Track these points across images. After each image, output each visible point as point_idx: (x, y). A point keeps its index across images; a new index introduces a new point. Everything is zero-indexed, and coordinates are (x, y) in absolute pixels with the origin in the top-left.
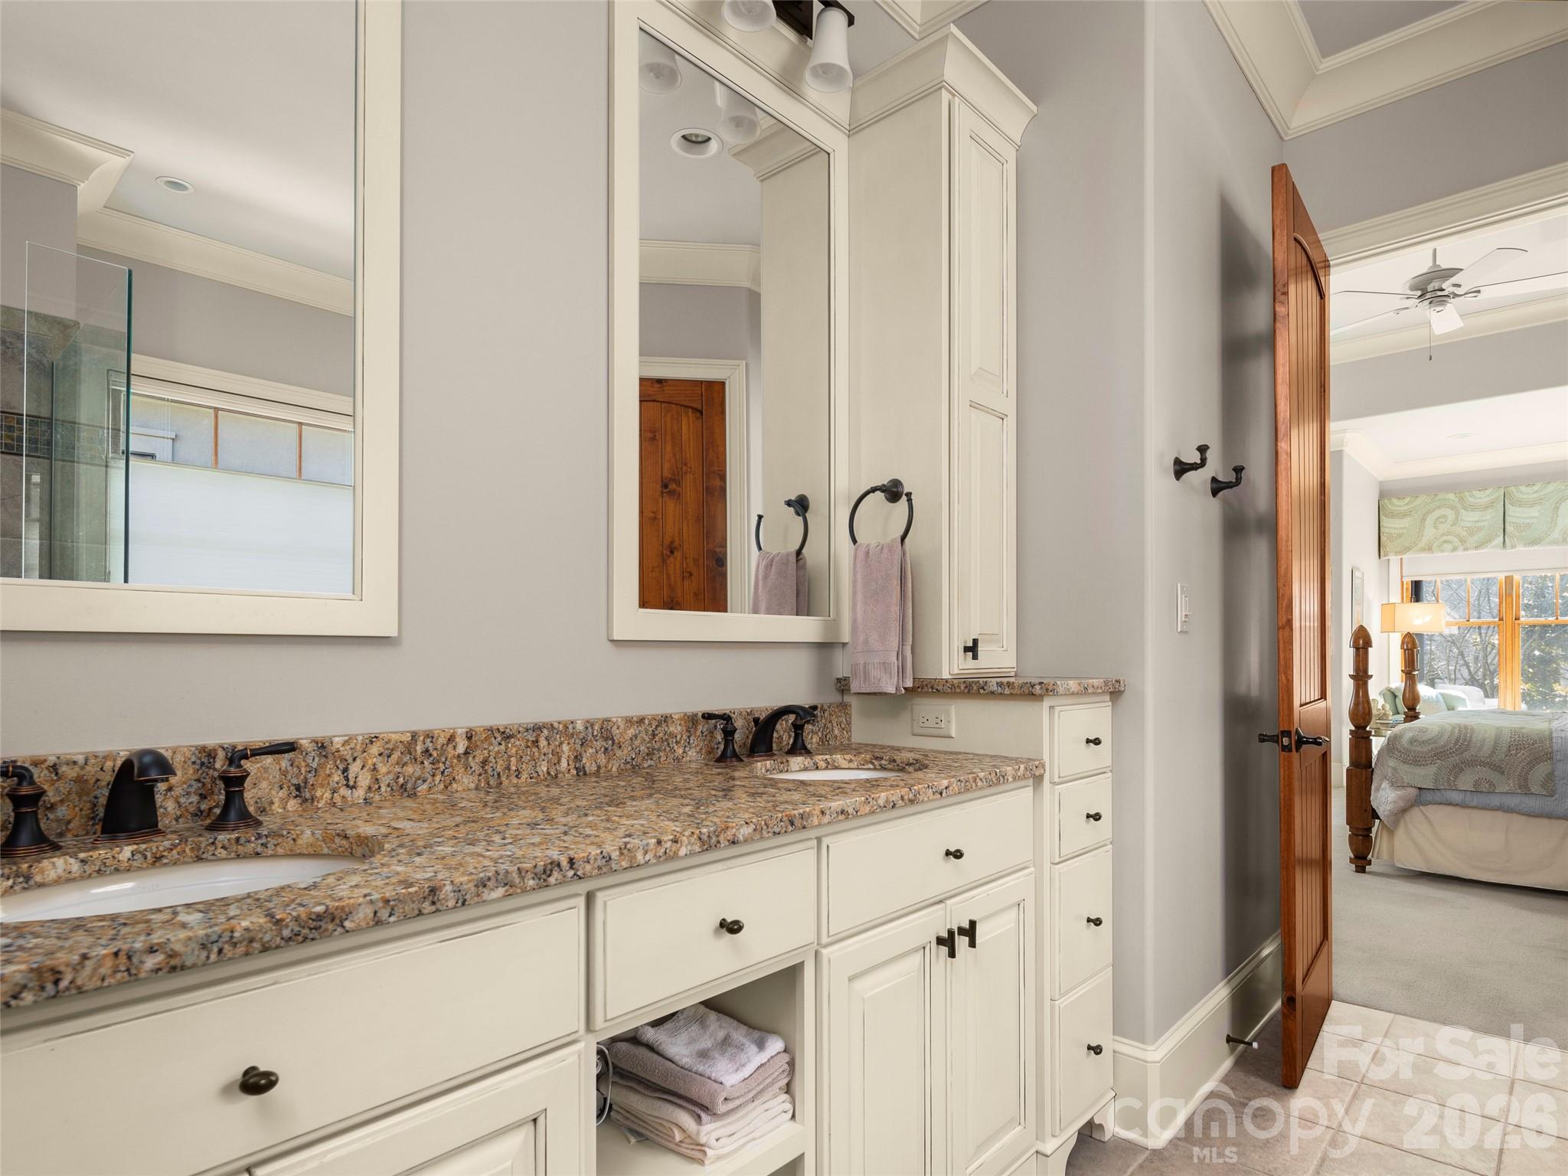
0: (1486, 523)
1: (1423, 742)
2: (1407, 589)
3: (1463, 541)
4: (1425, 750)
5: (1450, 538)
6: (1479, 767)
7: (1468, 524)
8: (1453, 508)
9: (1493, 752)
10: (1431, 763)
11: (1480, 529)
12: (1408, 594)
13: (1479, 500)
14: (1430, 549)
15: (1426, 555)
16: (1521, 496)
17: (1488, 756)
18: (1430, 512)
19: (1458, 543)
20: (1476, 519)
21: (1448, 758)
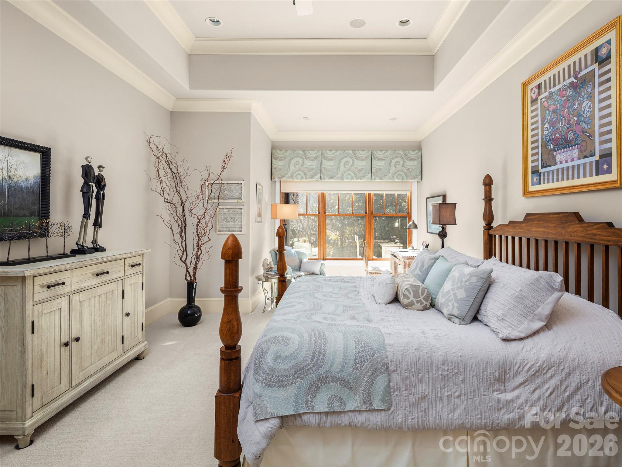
0: (314, 167)
1: (286, 358)
2: (283, 196)
3: (305, 174)
4: (287, 367)
5: (300, 172)
6: (332, 384)
7: (307, 167)
8: (301, 158)
9: (343, 367)
10: (292, 383)
11: (312, 169)
12: (283, 199)
13: (312, 155)
14: (292, 177)
15: (290, 180)
16: (327, 155)
17: (339, 371)
18: (292, 159)
19: (303, 175)
20: (310, 164)
21: (307, 375)
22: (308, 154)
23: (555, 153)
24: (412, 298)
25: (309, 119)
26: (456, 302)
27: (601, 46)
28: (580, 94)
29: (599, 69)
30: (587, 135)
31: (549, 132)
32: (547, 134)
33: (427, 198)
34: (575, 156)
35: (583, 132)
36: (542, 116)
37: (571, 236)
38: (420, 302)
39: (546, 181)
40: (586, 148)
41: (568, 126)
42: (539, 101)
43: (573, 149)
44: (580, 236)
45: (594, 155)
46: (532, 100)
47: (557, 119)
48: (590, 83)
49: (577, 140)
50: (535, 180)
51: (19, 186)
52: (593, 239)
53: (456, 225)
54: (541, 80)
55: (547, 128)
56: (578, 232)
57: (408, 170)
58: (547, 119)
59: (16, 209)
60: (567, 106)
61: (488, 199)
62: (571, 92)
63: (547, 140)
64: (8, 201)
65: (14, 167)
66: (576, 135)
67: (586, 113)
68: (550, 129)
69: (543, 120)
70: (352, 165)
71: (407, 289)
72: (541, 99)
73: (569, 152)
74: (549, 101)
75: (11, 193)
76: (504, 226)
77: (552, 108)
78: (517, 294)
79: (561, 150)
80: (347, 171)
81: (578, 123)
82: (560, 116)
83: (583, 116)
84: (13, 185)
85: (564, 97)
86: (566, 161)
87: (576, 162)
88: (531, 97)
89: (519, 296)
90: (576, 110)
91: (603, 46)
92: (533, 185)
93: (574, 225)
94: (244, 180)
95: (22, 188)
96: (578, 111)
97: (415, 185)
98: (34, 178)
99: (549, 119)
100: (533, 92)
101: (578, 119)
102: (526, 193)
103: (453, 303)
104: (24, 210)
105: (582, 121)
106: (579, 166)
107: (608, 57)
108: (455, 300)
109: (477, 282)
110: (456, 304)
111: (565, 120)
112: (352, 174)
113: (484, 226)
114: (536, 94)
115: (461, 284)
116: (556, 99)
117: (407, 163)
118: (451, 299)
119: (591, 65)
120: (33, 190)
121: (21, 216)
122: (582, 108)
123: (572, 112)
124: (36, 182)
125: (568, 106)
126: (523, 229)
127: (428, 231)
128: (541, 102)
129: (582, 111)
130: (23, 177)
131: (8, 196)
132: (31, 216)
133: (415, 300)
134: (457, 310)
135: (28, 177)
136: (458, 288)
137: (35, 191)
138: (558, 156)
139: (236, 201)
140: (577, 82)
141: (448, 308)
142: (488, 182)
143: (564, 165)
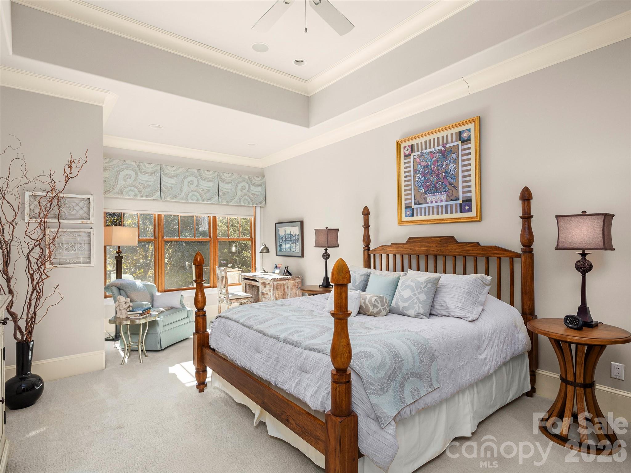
0: (151, 183)
1: (378, 368)
3: (140, 191)
4: (382, 375)
5: (133, 188)
6: (410, 379)
7: (142, 182)
8: (134, 171)
9: (414, 363)
10: (389, 387)
11: (149, 186)
13: (147, 169)
14: (122, 193)
15: (120, 197)
16: (168, 171)
17: (413, 367)
18: (121, 170)
19: (137, 192)
20: (146, 179)
21: (396, 378)
22: (143, 168)
23: (426, 196)
24: (380, 307)
25: (161, 128)
26: (421, 304)
27: (464, 131)
28: (447, 158)
29: (462, 146)
30: (453, 186)
31: (421, 180)
32: (419, 182)
33: (276, 223)
34: (443, 199)
35: (450, 184)
36: (415, 168)
37: (450, 252)
38: (384, 309)
39: (419, 214)
40: (453, 195)
41: (437, 178)
42: (412, 157)
43: (441, 194)
44: (458, 252)
45: (459, 200)
46: (405, 155)
47: (428, 172)
48: (455, 153)
49: (445, 189)
50: (408, 213)
52: (467, 253)
53: (339, 247)
54: (414, 142)
55: (420, 177)
56: (455, 249)
57: (254, 195)
58: (420, 170)
60: (436, 165)
61: (366, 226)
62: (440, 156)
63: (419, 185)
66: (444, 185)
67: (452, 172)
68: (421, 178)
69: (416, 171)
70: (197, 186)
71: (376, 300)
72: (414, 156)
73: (438, 196)
74: (421, 158)
76: (386, 247)
77: (424, 164)
78: (467, 291)
79: (431, 193)
80: (192, 191)
81: (445, 177)
82: (431, 170)
83: (450, 173)
85: (434, 158)
86: (436, 201)
87: (444, 203)
88: (404, 153)
89: (469, 292)
90: (444, 168)
91: (465, 132)
92: (406, 216)
93: (452, 244)
94: (92, 195)
96: (446, 169)
97: (258, 210)
99: (421, 171)
100: (406, 149)
101: (446, 175)
102: (400, 222)
103: (418, 305)
105: (449, 176)
106: (446, 206)
107: (469, 140)
108: (419, 303)
109: (432, 287)
110: (421, 305)
111: (435, 174)
112: (198, 195)
113: (364, 247)
114: (409, 151)
115: (420, 290)
116: (427, 158)
117: (252, 188)
118: (415, 302)
119: (456, 141)
122: (449, 168)
123: (440, 169)
125: (438, 165)
126: (406, 248)
127: (277, 254)
128: (414, 158)
129: (449, 170)
133: (382, 308)
134: (422, 309)
136: (419, 293)
138: (429, 197)
139: (80, 221)
140: (445, 150)
141: (415, 309)
142: (366, 213)
143: (434, 204)
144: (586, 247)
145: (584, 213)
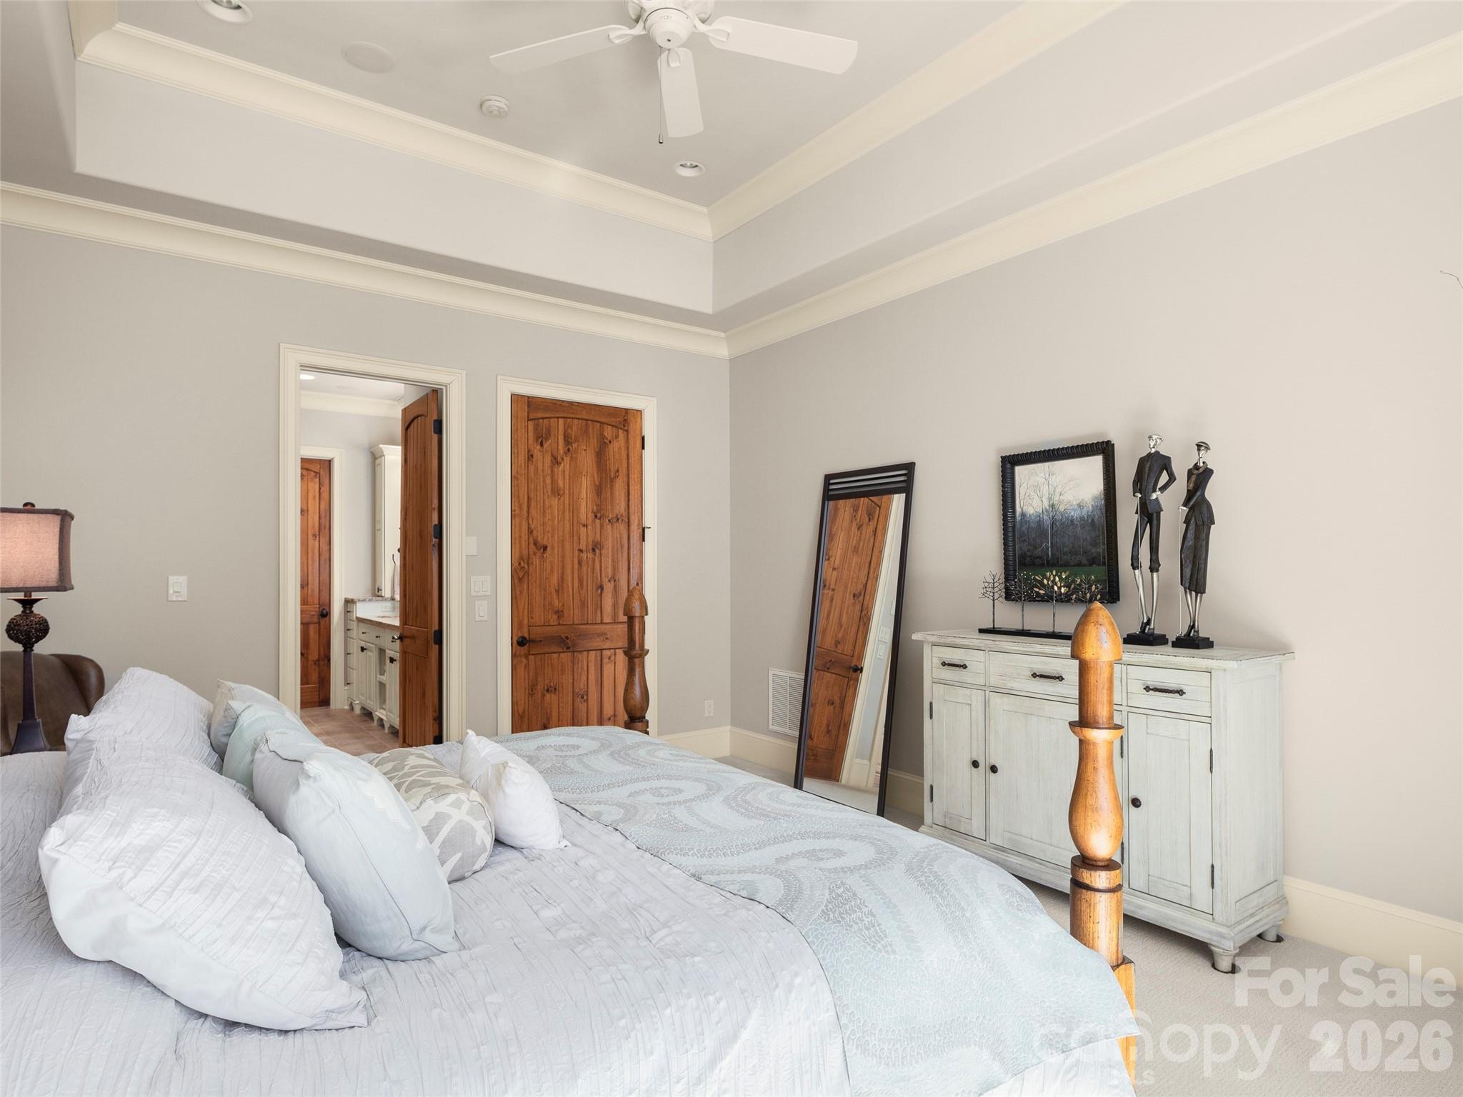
51: (1067, 519)
59: (1065, 554)
64: (1052, 543)
65: (1058, 490)
75: (1057, 530)
84: (1058, 517)
95: (1072, 521)
98: (1093, 500)
104: (1079, 556)
120: (1093, 520)
121: (1074, 566)
124: (1097, 506)
130: (1074, 503)
131: (1052, 536)
132: (1091, 565)
135: (1083, 500)
137: (1097, 523)
144: (35, 584)
145: (29, 507)
